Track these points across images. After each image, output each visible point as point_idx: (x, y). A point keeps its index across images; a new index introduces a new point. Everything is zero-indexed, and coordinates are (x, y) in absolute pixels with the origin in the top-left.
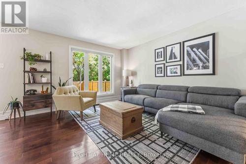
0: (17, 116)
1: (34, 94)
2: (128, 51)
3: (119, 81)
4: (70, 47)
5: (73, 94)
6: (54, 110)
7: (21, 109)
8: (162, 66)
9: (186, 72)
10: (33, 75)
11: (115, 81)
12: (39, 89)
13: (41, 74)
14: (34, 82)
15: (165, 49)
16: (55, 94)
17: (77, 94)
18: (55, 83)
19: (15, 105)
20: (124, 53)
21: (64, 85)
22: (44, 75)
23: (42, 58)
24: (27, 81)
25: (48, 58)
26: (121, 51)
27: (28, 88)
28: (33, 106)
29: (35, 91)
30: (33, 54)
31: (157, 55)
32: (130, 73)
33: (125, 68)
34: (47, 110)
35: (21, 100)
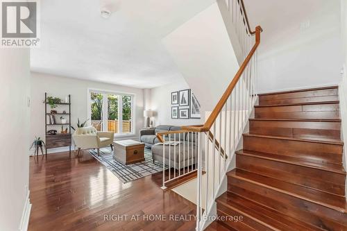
0: (40, 153)
1: (55, 134)
2: (150, 90)
3: (141, 121)
4: (89, 89)
5: (91, 134)
6: (73, 149)
7: (43, 148)
8: (176, 108)
9: (192, 116)
10: (53, 117)
11: (136, 121)
12: (59, 130)
13: (60, 116)
14: (55, 124)
15: (178, 93)
16: (74, 134)
17: (95, 134)
18: (74, 124)
19: (39, 143)
20: (147, 93)
21: (82, 126)
22: (64, 116)
23: (62, 102)
24: (48, 123)
25: (67, 101)
26: (143, 90)
27: (49, 128)
28: (54, 144)
29: (55, 131)
30: (53, 98)
31: (173, 98)
32: (152, 114)
33: (147, 108)
34: (66, 149)
35: (43, 139)
